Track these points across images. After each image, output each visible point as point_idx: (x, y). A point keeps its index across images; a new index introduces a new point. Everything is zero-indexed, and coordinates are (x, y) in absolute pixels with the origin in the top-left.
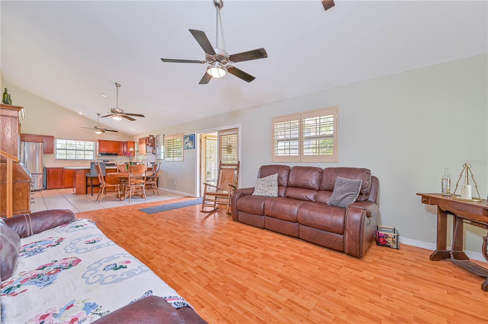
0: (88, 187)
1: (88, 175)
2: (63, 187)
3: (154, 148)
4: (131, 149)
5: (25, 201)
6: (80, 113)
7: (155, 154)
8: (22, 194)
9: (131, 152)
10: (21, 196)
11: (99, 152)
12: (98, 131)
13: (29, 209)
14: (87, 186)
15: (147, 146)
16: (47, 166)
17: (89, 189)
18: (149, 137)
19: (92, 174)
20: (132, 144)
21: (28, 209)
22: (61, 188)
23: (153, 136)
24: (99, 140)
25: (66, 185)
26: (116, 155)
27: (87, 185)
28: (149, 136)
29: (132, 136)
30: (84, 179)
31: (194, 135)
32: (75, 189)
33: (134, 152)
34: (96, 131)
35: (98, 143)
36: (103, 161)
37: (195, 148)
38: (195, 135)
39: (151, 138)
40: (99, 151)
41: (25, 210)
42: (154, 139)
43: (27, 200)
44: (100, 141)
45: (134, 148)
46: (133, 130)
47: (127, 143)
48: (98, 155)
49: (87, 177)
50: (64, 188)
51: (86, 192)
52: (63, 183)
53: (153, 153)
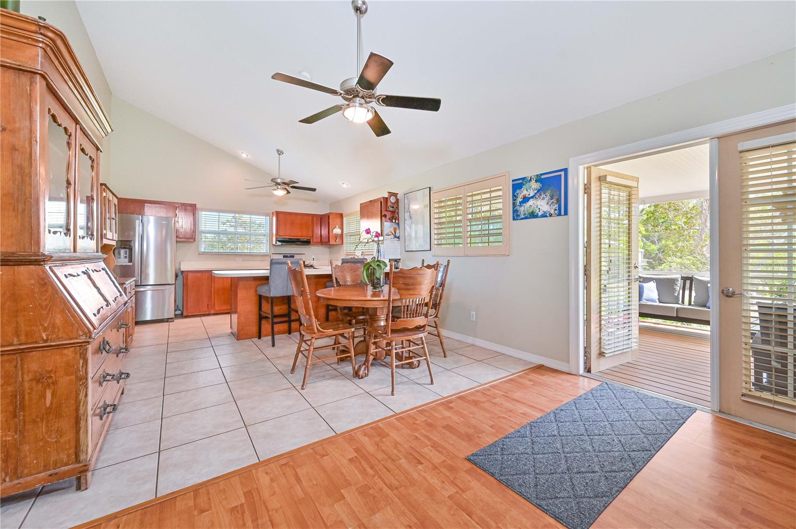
0: (263, 322)
1: (263, 291)
2: (212, 312)
3: (398, 224)
4: (337, 231)
5: (65, 424)
6: (244, 156)
7: (398, 238)
8: (53, 395)
9: (336, 236)
10: (52, 403)
11: (276, 238)
12: (278, 188)
13: (82, 457)
14: (261, 318)
15: (383, 218)
16: (185, 267)
17: (266, 326)
18: (387, 198)
19: (272, 289)
20: (339, 220)
21: (77, 460)
22: (209, 315)
23: (395, 195)
24: (276, 211)
25: (217, 308)
26: (307, 243)
27: (260, 315)
28: (386, 195)
29: (336, 202)
30: (255, 299)
31: (562, 173)
32: (235, 317)
33: (342, 235)
34: (275, 190)
35: (274, 218)
36: (284, 257)
37: (566, 213)
38: (565, 170)
39: (393, 199)
40: (277, 234)
41: (66, 464)
42: (397, 200)
43: (73, 421)
44: (278, 214)
45: (342, 228)
46: (345, 186)
47: (329, 216)
48: (274, 243)
49: (260, 297)
50: (214, 314)
51: (258, 331)
52: (213, 304)
53: (395, 237)
